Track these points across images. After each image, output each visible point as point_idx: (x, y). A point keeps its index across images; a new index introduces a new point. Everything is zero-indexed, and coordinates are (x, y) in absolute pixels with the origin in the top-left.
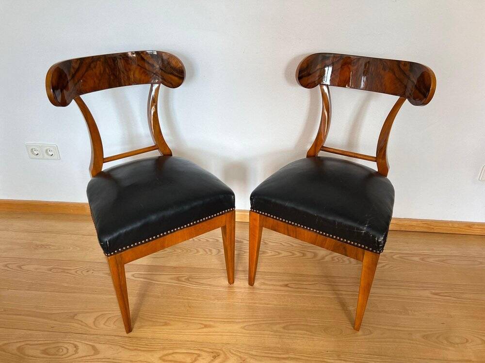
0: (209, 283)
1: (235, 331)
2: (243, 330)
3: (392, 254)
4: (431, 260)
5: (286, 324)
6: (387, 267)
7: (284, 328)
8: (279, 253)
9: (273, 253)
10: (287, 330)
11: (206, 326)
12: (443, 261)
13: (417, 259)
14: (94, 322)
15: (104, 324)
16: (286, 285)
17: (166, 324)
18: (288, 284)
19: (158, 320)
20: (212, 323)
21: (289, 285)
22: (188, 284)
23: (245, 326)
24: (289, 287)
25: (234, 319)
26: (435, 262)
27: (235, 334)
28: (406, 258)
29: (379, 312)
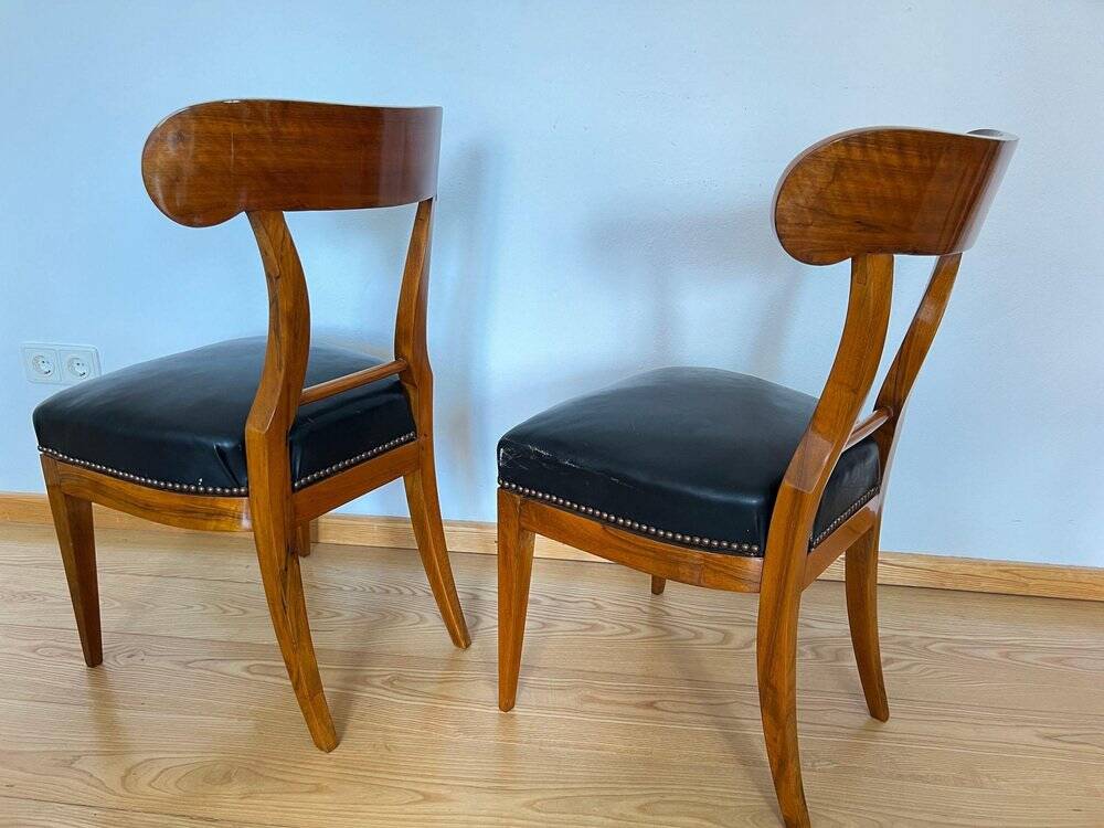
0: (444, 693)
1: (506, 814)
2: (529, 811)
3: (925, 641)
4: (1029, 658)
5: (646, 800)
6: (914, 670)
7: (641, 809)
8: (633, 630)
9: (618, 629)
10: (649, 814)
11: (427, 798)
12: (1059, 661)
13: (993, 654)
14: (123, 779)
15: (150, 785)
16: (651, 705)
17: (318, 789)
18: (654, 702)
19: (301, 780)
20: (443, 791)
21: (659, 705)
22: (390, 694)
23: (535, 802)
24: (656, 708)
25: (506, 781)
26: (1039, 662)
27: (504, 821)
28: (960, 651)
29: (900, 777)
